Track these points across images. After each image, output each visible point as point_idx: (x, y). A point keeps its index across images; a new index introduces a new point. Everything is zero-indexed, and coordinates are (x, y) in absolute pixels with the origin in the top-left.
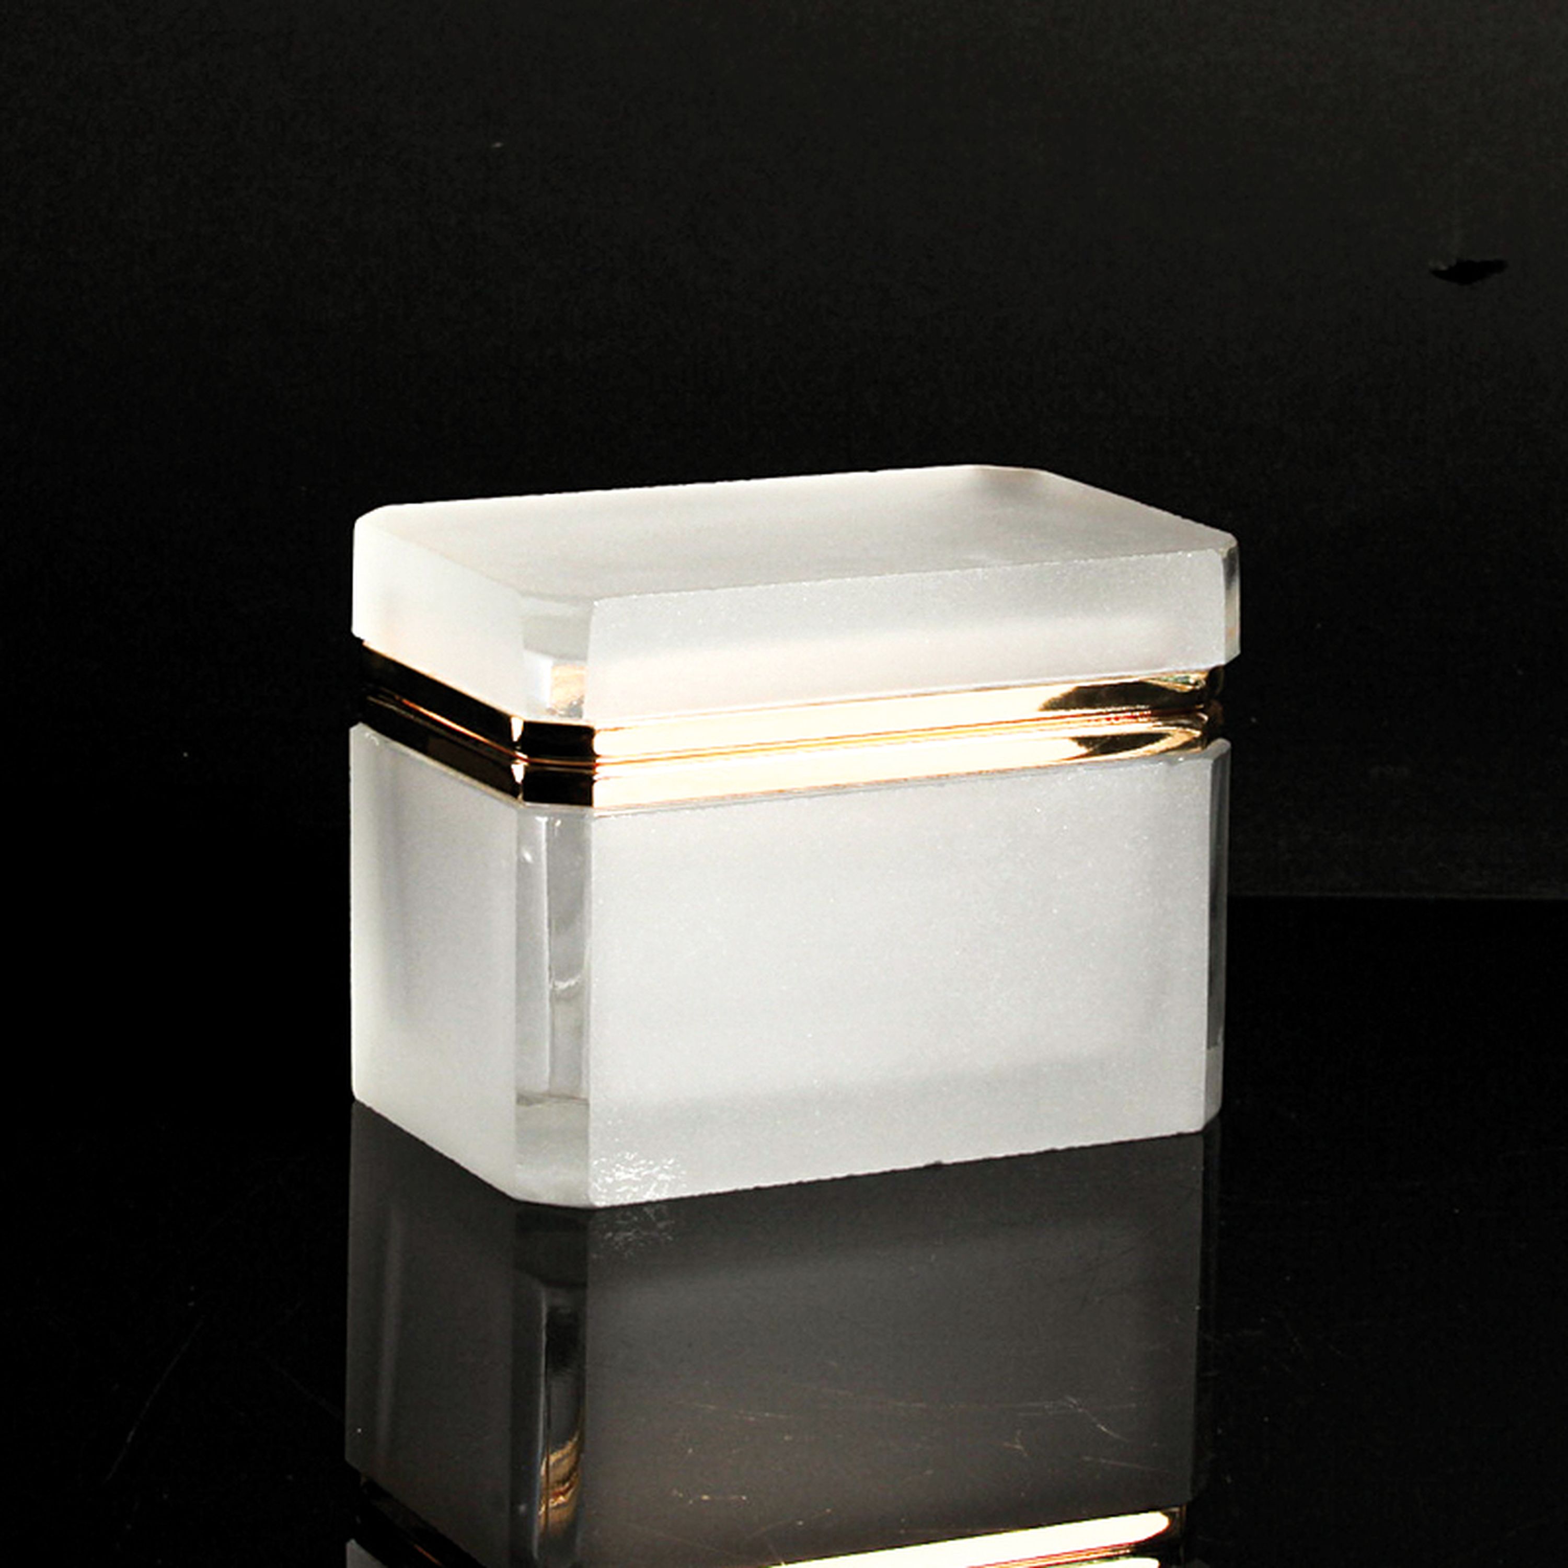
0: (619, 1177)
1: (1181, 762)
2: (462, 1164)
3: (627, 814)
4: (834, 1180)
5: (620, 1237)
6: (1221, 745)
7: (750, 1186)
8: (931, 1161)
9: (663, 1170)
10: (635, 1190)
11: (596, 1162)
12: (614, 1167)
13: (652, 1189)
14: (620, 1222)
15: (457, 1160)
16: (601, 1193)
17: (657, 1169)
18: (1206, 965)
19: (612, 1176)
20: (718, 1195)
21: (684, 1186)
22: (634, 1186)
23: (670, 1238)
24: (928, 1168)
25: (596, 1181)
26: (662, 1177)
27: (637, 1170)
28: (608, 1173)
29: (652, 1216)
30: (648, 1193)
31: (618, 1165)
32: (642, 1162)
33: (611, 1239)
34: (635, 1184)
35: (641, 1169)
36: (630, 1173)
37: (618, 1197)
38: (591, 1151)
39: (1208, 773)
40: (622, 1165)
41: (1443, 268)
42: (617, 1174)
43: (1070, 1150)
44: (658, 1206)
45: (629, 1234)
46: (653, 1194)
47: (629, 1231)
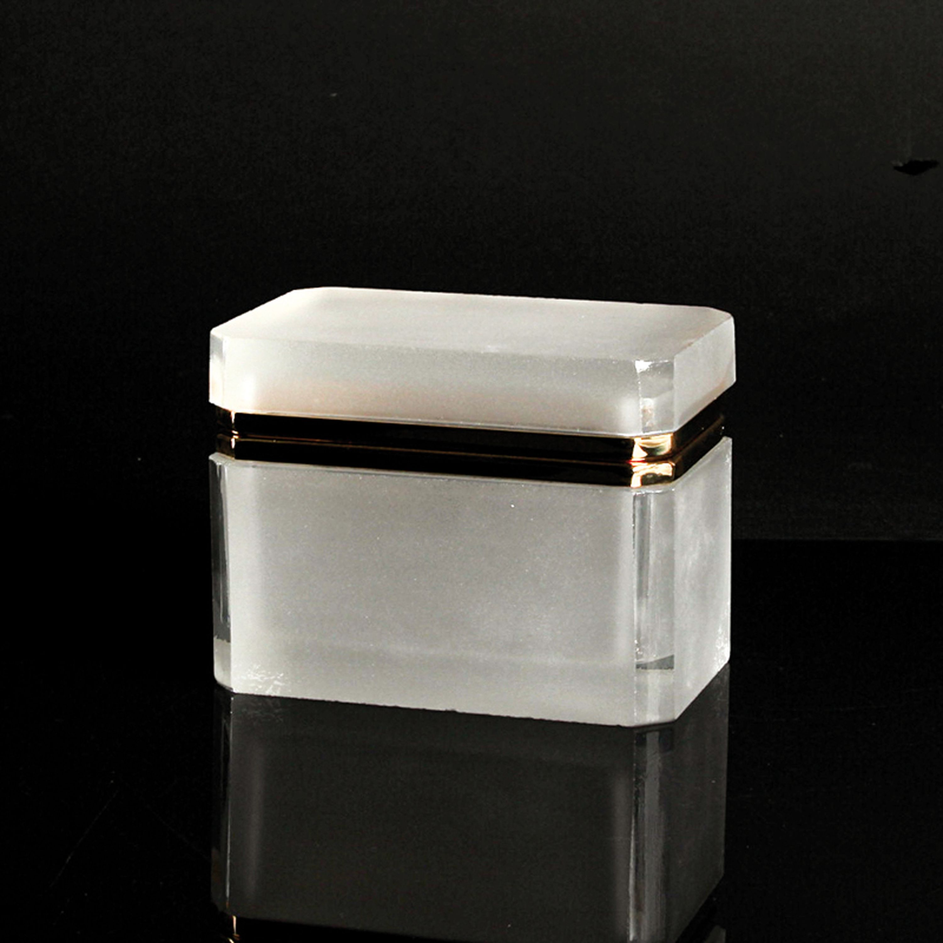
3: (248, 466)
7: (333, 699)
8: (449, 708)
9: (276, 679)
10: (260, 687)
12: (246, 671)
17: (273, 677)
19: (245, 676)
21: (292, 690)
24: (447, 713)
25: (235, 677)
27: (261, 676)
28: (243, 674)
30: (269, 691)
32: (264, 671)
34: (262, 684)
35: (264, 675)
36: (257, 676)
37: (251, 689)
40: (251, 671)
41: (901, 165)
42: (249, 676)
43: (542, 721)
44: (274, 699)
46: (272, 692)
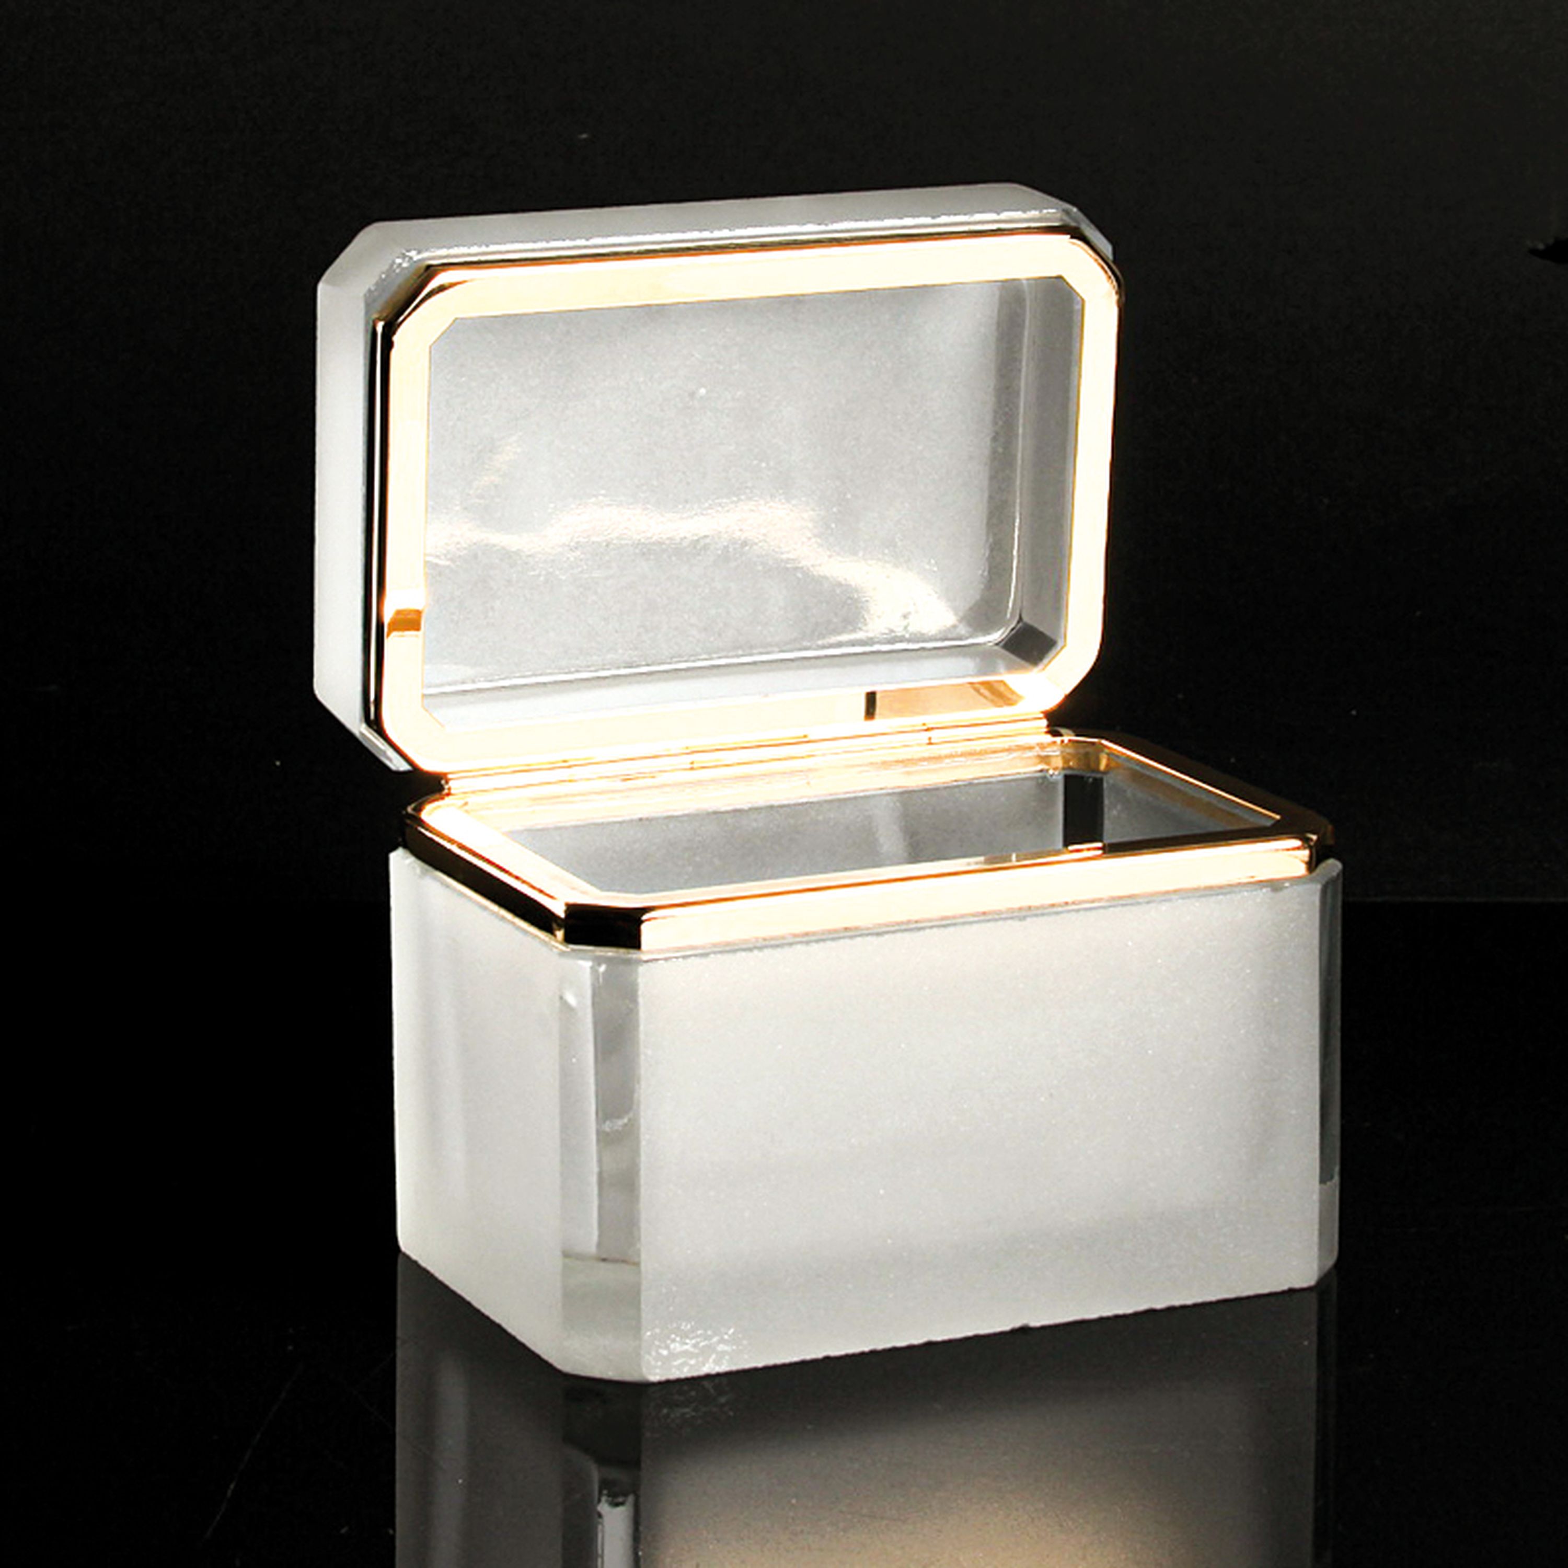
0: (675, 1349)
1: (1287, 887)
2: (510, 1330)
3: (677, 958)
4: (910, 1348)
5: (678, 1412)
6: (1333, 866)
7: (820, 1355)
8: (1017, 1324)
9: (722, 1341)
10: (692, 1362)
11: (649, 1333)
12: (669, 1338)
13: (711, 1360)
14: (676, 1397)
15: (505, 1325)
16: (656, 1367)
17: (715, 1339)
18: (1317, 1107)
19: (667, 1347)
20: (784, 1366)
21: (746, 1356)
22: (691, 1358)
23: (731, 1414)
24: (1014, 1332)
25: (649, 1353)
26: (721, 1347)
27: (694, 1341)
28: (663, 1345)
29: (712, 1391)
30: (707, 1366)
31: (673, 1336)
32: (699, 1332)
33: (668, 1416)
34: (696, 1356)
35: (699, 1340)
36: (687, 1344)
37: (674, 1370)
38: (644, 1321)
39: (1316, 899)
40: (677, 1335)
41: (1541, 246)
42: (672, 1346)
43: (1171, 1310)
44: (717, 1380)
45: (686, 1410)
46: (712, 1366)
47: (687, 1406)
